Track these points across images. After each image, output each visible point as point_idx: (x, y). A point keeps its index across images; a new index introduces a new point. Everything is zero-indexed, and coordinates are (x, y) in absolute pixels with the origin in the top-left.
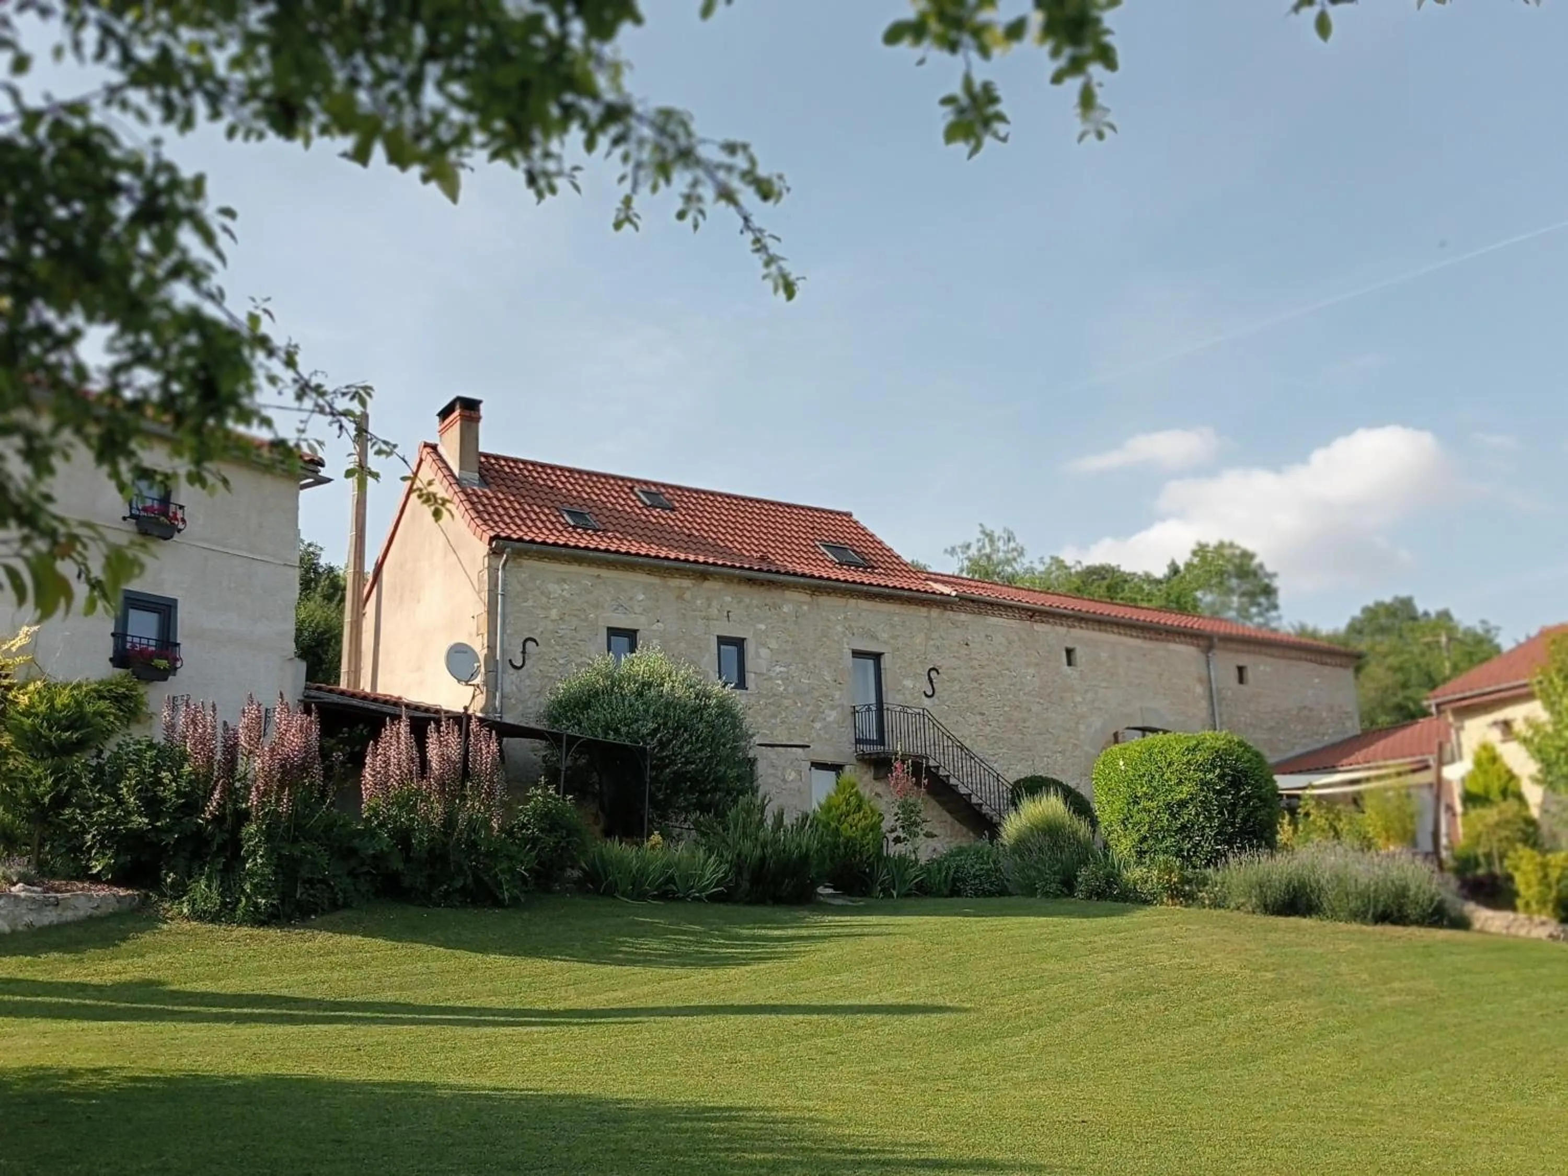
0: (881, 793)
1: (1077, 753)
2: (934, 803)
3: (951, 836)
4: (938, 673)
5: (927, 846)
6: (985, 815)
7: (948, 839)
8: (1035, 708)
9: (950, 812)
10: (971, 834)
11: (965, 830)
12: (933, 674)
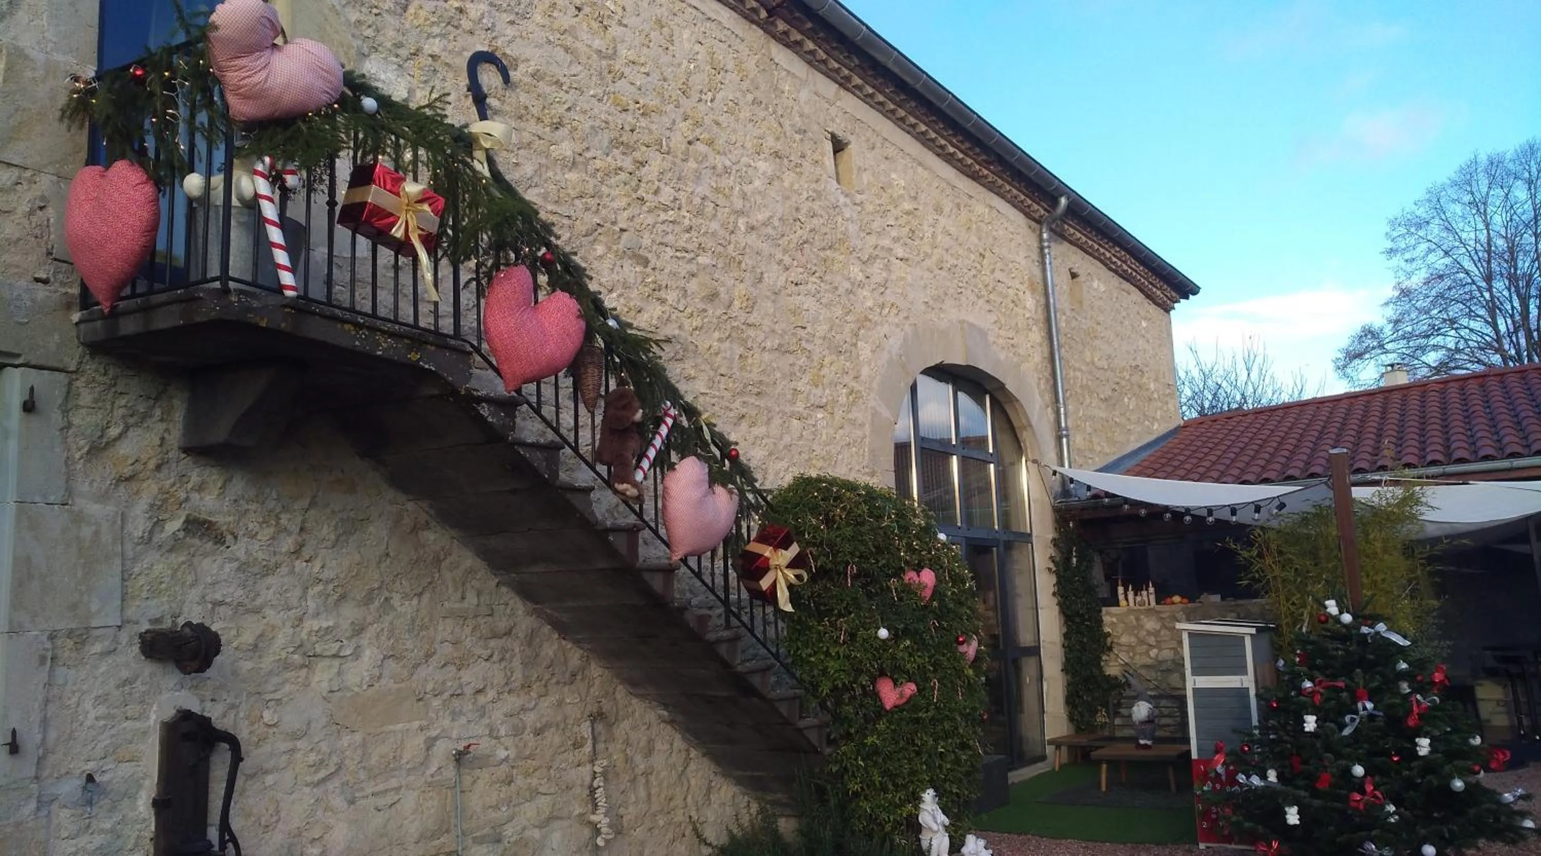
0: (222, 520)
1: (855, 414)
2: (468, 560)
3: (526, 686)
4: (506, 79)
5: (430, 743)
6: (683, 609)
7: (512, 702)
8: (774, 277)
9: (525, 592)
10: (596, 670)
11: (575, 657)
12: (489, 78)
